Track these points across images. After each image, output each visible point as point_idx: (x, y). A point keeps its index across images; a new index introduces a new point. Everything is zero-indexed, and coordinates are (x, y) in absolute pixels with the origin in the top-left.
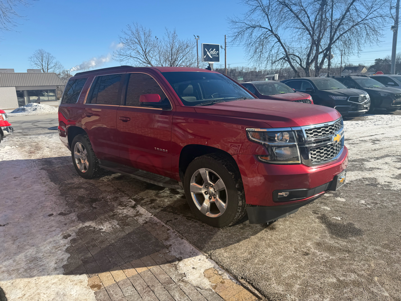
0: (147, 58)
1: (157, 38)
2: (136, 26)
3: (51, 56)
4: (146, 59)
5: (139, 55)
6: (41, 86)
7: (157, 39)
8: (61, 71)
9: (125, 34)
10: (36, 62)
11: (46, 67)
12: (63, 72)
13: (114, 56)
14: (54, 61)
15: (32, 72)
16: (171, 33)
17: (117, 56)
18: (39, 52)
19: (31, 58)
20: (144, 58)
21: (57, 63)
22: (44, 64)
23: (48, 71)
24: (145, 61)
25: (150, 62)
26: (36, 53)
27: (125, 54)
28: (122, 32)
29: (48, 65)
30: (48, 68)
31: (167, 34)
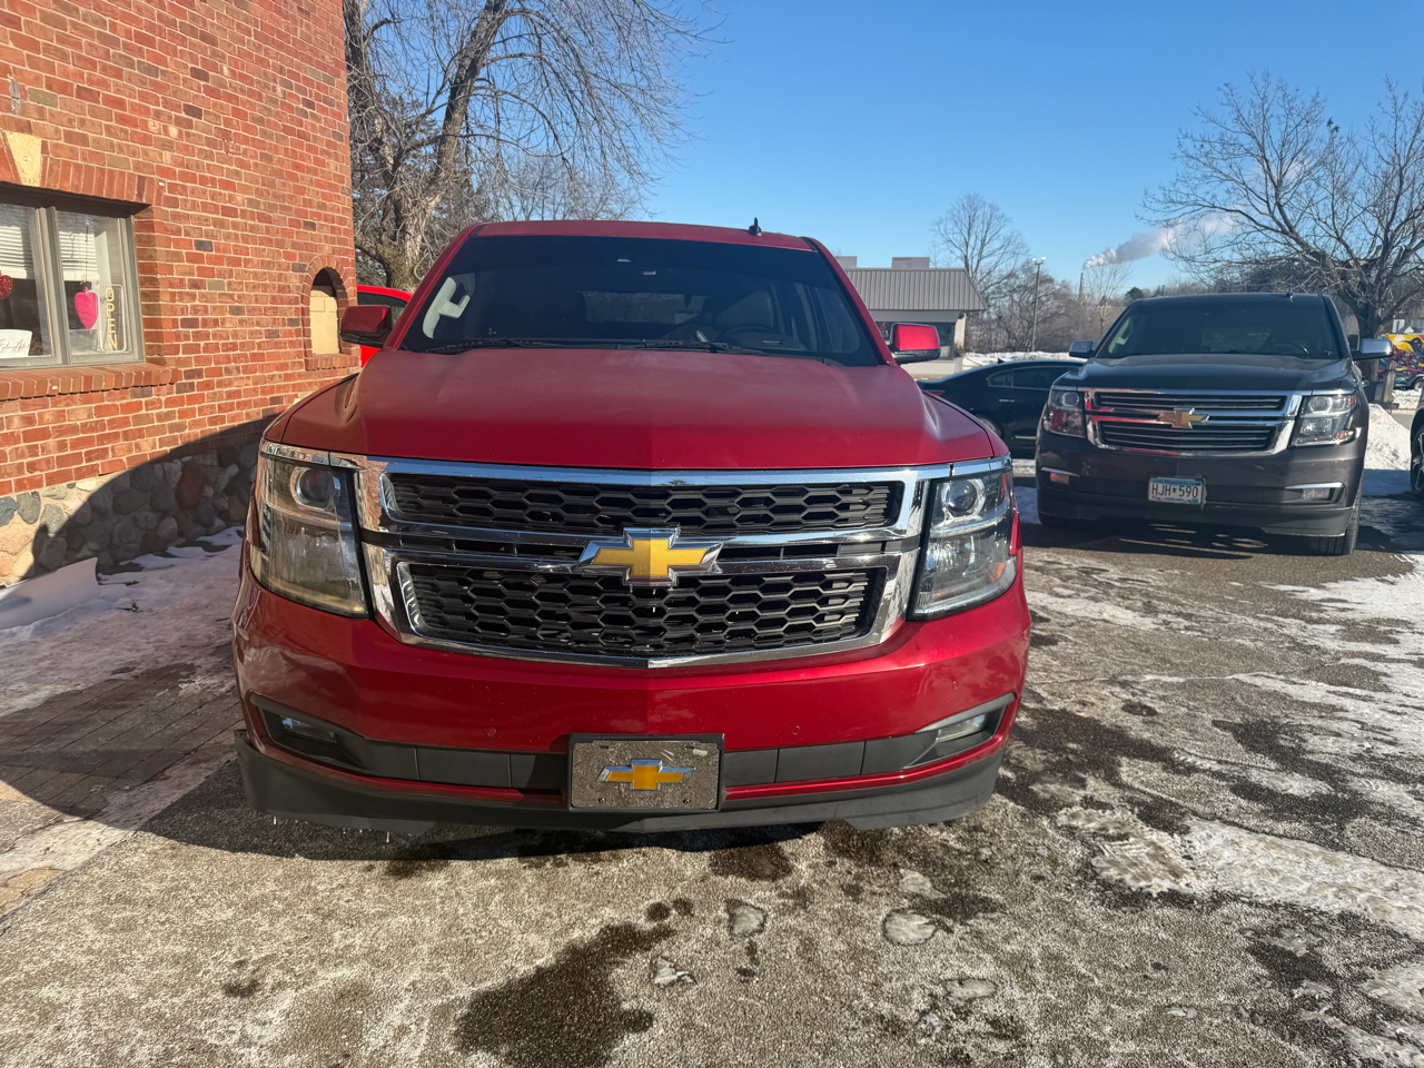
0: (1282, 212)
1: (1333, 126)
2: (1261, 84)
3: (998, 213)
4: (1278, 215)
5: (1245, 201)
6: (923, 310)
7: (1336, 128)
8: (1019, 264)
9: (1205, 119)
10: (951, 237)
11: (976, 252)
12: (1026, 268)
13: (1145, 206)
14: (1005, 231)
15: (904, 266)
16: (1410, 101)
17: (1161, 207)
18: (965, 201)
19: (938, 223)
20: (1266, 210)
21: (1010, 237)
22: (972, 243)
23: (982, 263)
24: (1267, 221)
25: (1290, 228)
26: (957, 206)
27: (1193, 198)
28: (1196, 114)
29: (983, 245)
30: (980, 253)
31: (1389, 106)
